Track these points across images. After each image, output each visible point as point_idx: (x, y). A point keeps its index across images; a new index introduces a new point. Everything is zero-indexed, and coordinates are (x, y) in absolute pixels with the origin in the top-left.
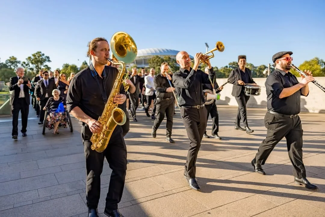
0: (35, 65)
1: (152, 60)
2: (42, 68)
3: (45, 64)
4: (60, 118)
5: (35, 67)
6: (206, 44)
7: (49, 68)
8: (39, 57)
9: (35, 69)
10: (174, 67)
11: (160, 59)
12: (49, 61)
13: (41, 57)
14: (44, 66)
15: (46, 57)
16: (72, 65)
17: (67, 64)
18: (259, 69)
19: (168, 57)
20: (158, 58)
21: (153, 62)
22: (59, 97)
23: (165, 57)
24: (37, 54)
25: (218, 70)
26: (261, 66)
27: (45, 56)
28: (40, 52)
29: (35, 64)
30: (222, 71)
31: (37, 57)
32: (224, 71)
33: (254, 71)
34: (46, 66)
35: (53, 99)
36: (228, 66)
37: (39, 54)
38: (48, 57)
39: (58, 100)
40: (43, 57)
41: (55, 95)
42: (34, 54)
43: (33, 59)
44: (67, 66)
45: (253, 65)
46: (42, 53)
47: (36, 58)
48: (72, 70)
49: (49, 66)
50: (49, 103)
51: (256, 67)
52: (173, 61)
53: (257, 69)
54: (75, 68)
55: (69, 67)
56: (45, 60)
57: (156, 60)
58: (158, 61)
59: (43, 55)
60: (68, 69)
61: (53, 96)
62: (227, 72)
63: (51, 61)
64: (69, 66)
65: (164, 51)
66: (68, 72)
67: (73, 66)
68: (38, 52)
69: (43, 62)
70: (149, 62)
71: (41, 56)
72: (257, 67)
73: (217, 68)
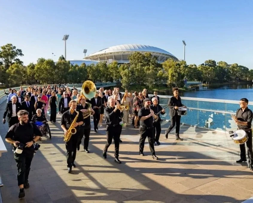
0: (4, 59)
1: (133, 56)
2: (12, 62)
3: (16, 58)
4: (42, 129)
5: (4, 61)
6: (184, 42)
7: (20, 63)
8: (9, 50)
9: (4, 63)
10: (155, 64)
11: (141, 55)
12: (21, 54)
13: (11, 50)
14: (15, 60)
15: (18, 50)
16: (49, 59)
17: (42, 59)
18: (232, 67)
19: (149, 54)
20: (139, 55)
21: (134, 58)
22: (41, 114)
23: (146, 54)
24: (7, 46)
25: (196, 68)
26: (234, 65)
27: (16, 49)
28: (11, 45)
29: (4, 57)
30: (200, 69)
31: (7, 50)
32: (202, 69)
33: (228, 69)
34: (18, 60)
35: (36, 115)
36: (205, 64)
37: (9, 47)
38: (20, 51)
39: (40, 116)
40: (14, 50)
41: (38, 113)
42: (4, 46)
43: (2, 52)
44: (42, 61)
45: (227, 64)
46: (13, 45)
47: (6, 52)
48: (48, 65)
49: (21, 60)
50: (33, 118)
51: (229, 65)
52: (154, 58)
53: (231, 67)
54: (51, 63)
55: (45, 62)
56: (16, 54)
57: (137, 56)
58: (138, 57)
59: (15, 47)
60: (43, 65)
61: (37, 114)
62: (204, 69)
63: (23, 55)
64: (45, 60)
65: (142, 47)
66: (43, 68)
67: (48, 61)
68: (9, 45)
69: (14, 56)
70: (130, 58)
71: (11, 48)
72: (231, 65)
73: (195, 65)
